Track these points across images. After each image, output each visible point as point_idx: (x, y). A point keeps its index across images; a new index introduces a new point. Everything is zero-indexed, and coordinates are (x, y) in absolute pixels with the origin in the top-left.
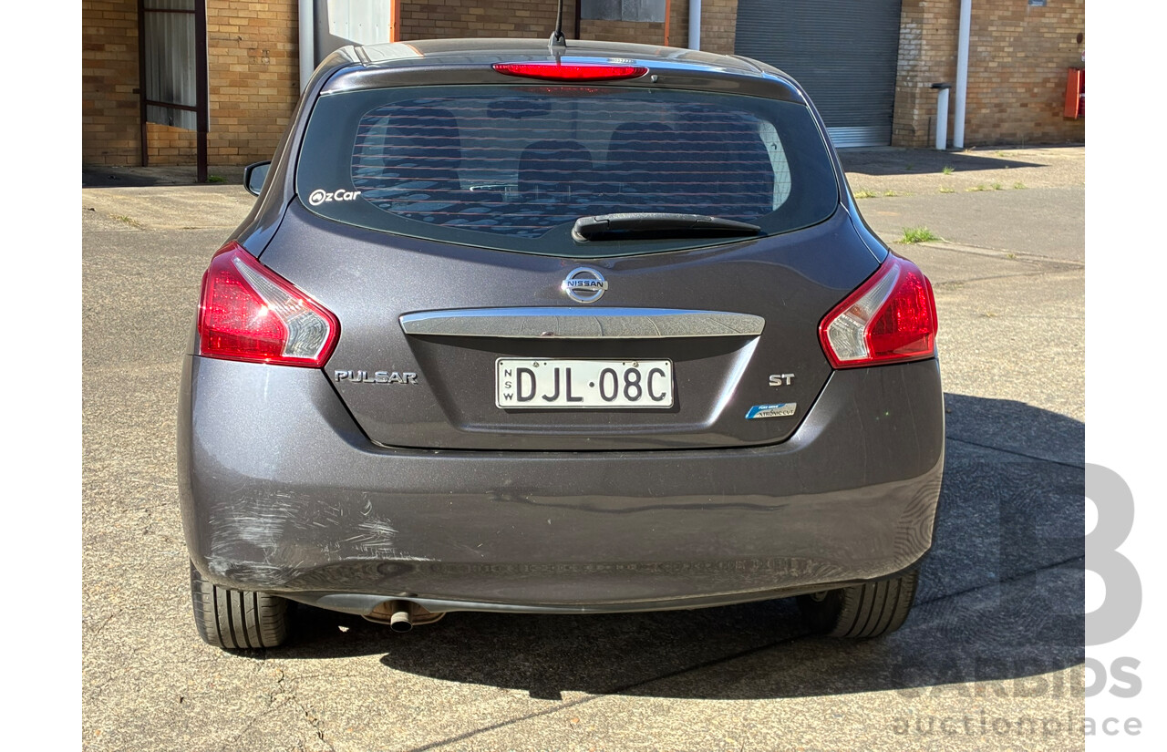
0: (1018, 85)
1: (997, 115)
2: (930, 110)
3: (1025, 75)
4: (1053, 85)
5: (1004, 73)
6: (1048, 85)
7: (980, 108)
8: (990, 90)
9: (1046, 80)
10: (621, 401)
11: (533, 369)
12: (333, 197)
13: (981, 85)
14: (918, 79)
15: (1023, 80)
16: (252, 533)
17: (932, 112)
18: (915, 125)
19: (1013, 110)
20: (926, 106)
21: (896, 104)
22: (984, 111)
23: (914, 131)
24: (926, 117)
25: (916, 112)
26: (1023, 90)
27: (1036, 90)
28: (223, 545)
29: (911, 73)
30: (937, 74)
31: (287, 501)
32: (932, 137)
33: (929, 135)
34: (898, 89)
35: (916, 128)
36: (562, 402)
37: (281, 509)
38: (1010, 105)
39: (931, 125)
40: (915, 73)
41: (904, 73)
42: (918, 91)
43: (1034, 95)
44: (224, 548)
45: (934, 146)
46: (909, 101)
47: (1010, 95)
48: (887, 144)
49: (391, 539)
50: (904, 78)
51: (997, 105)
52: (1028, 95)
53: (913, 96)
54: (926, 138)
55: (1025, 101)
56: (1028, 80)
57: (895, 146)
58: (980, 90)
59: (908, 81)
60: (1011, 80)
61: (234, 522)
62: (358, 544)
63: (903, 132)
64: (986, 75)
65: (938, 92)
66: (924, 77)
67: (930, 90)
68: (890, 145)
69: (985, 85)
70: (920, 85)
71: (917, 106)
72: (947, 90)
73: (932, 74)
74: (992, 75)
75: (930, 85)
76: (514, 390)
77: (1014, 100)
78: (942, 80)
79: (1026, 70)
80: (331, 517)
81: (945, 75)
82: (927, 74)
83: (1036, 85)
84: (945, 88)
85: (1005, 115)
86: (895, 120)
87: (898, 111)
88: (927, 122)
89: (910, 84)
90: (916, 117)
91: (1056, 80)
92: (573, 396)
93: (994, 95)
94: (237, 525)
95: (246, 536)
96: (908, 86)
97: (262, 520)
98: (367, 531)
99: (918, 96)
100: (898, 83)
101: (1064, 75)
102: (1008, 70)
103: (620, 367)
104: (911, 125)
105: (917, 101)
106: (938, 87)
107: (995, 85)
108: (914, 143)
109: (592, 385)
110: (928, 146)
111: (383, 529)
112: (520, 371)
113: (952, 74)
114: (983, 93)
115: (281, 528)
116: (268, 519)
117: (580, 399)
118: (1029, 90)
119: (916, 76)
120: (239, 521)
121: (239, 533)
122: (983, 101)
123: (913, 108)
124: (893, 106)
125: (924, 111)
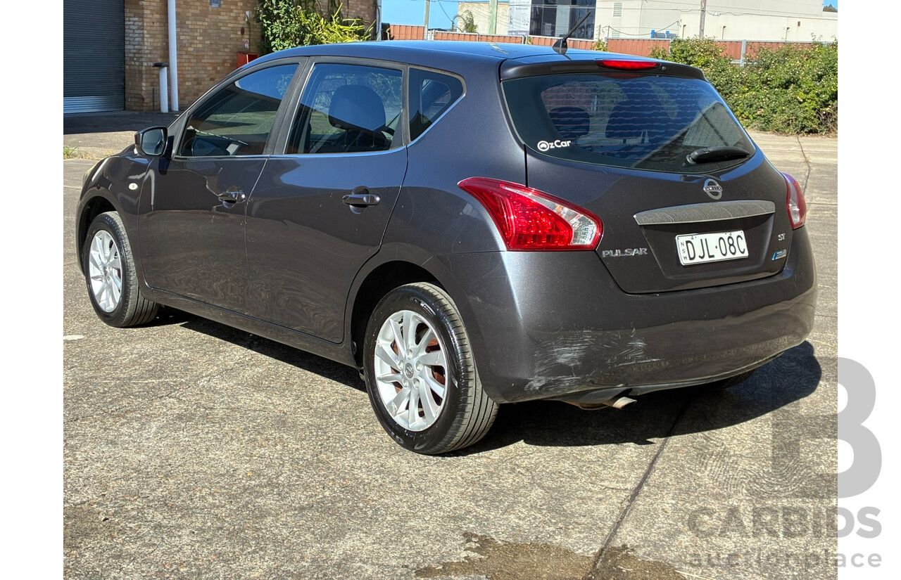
0: (207, 65)
1: (196, 87)
2: (153, 83)
3: (211, 57)
4: (229, 65)
5: (198, 55)
6: (226, 65)
7: (185, 82)
8: (190, 69)
9: (225, 61)
10: (729, 256)
11: (691, 240)
12: (554, 145)
13: (185, 64)
14: (143, 60)
15: (210, 61)
16: (566, 358)
17: (155, 84)
18: (143, 93)
19: (206, 83)
20: (149, 80)
21: (126, 78)
22: (187, 84)
23: (143, 99)
24: (151, 88)
25: (144, 84)
26: (211, 68)
27: (219, 68)
28: (544, 369)
29: (137, 55)
30: (156, 56)
31: (589, 334)
32: (156, 104)
33: (153, 102)
34: (127, 67)
35: (145, 97)
36: (707, 259)
37: (586, 340)
38: (203, 79)
39: (155, 94)
40: (140, 55)
41: (131, 55)
42: (144, 68)
43: (218, 72)
44: (545, 370)
45: (160, 110)
46: (137, 76)
47: (203, 72)
48: (122, 109)
49: (644, 350)
50: (132, 59)
51: (196, 79)
52: (214, 72)
53: (140, 72)
54: (152, 104)
55: (213, 77)
56: (213, 61)
57: (129, 110)
58: (184, 68)
59: (134, 61)
60: (203, 61)
61: (554, 352)
62: (626, 355)
63: (134, 100)
64: (186, 57)
65: (159, 70)
66: (147, 58)
67: (152, 68)
68: (125, 110)
69: (187, 64)
70: (145, 64)
71: (144, 80)
72: (166, 68)
73: (152, 56)
74: (190, 57)
75: (152, 64)
76: (686, 254)
77: (205, 76)
78: (159, 61)
79: (211, 54)
80: (614, 341)
81: (161, 57)
82: (149, 56)
83: (219, 64)
84: (164, 66)
85: (201, 87)
86: (127, 91)
87: (129, 83)
88: (152, 92)
89: (137, 63)
90: (144, 89)
91: (231, 61)
92: (711, 254)
93: (193, 72)
94: (555, 354)
95: (561, 360)
96: (135, 65)
97: (573, 348)
98: (632, 347)
99: (144, 72)
100: (127, 63)
101: (235, 58)
102: (200, 54)
103: (725, 235)
104: (140, 94)
105: (144, 76)
106: (159, 66)
107: (193, 65)
108: (145, 108)
109: (716, 247)
110: (154, 110)
111: (640, 344)
112: (687, 242)
113: (166, 55)
114: (186, 70)
115: (583, 352)
116: (577, 347)
117: (713, 256)
118: (215, 68)
119: (142, 57)
120: (557, 352)
121: (556, 359)
122: (187, 76)
123: (141, 81)
124: (124, 80)
125: (149, 84)
